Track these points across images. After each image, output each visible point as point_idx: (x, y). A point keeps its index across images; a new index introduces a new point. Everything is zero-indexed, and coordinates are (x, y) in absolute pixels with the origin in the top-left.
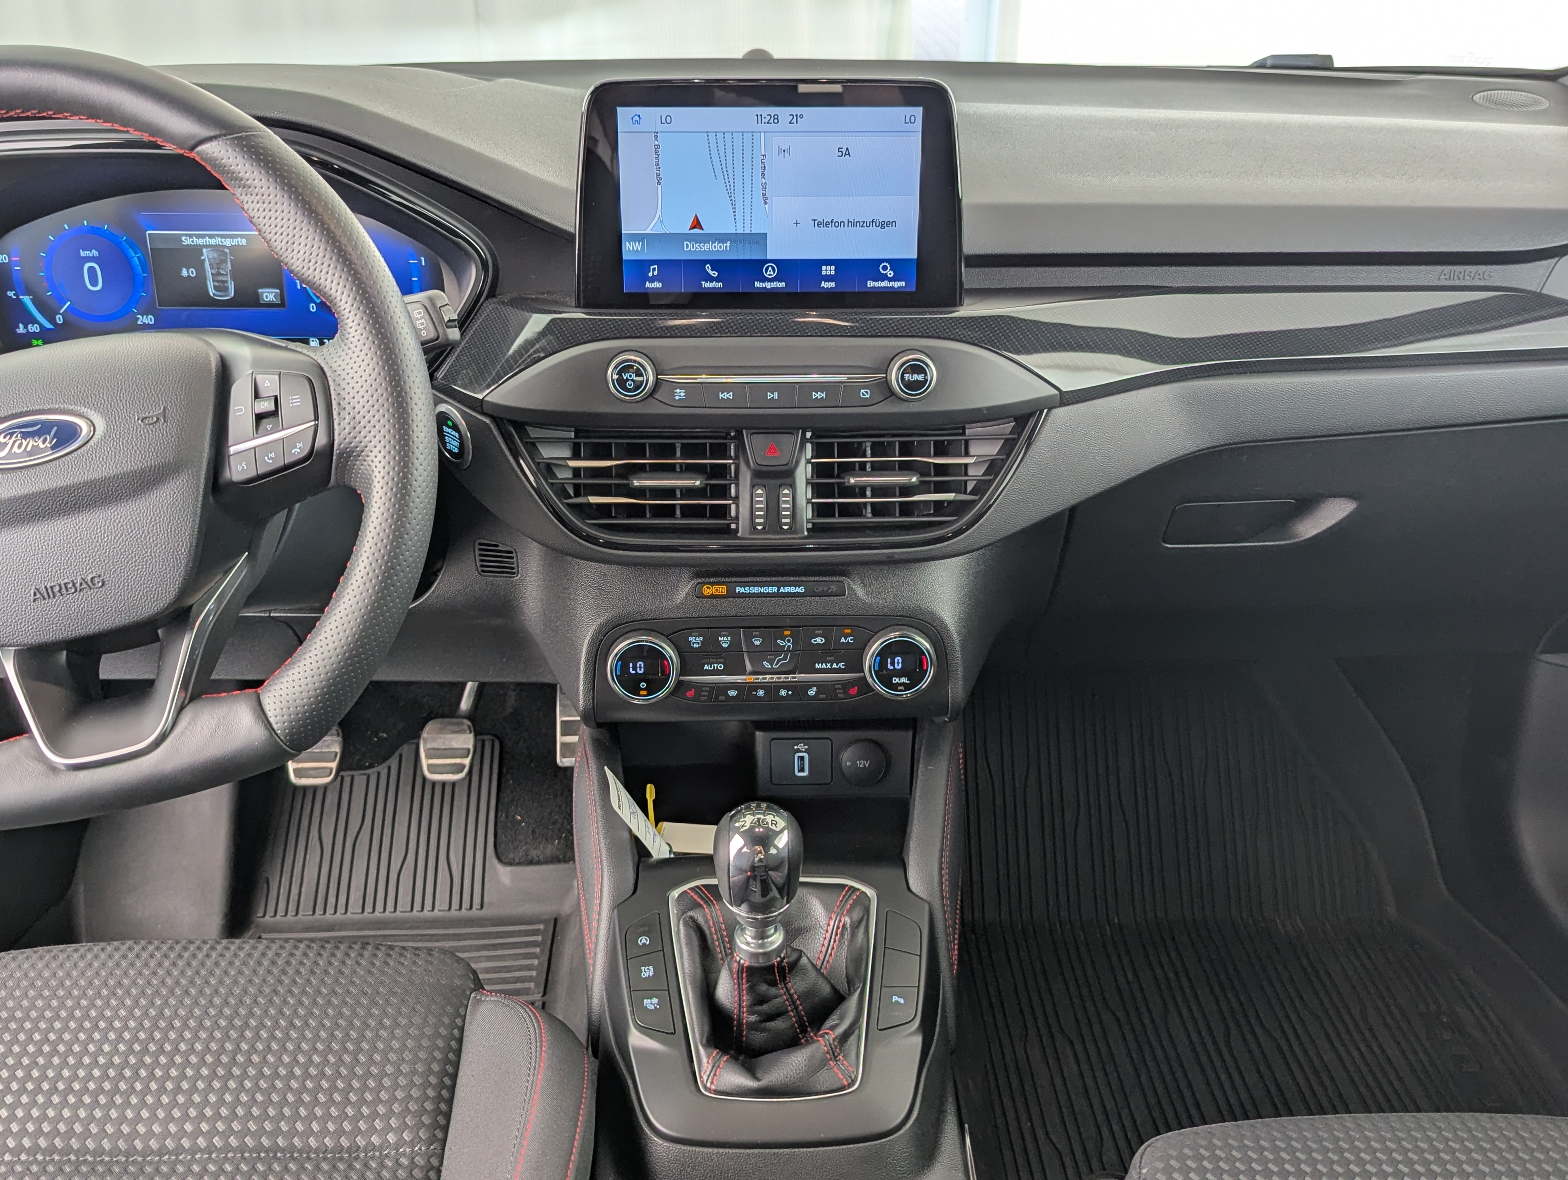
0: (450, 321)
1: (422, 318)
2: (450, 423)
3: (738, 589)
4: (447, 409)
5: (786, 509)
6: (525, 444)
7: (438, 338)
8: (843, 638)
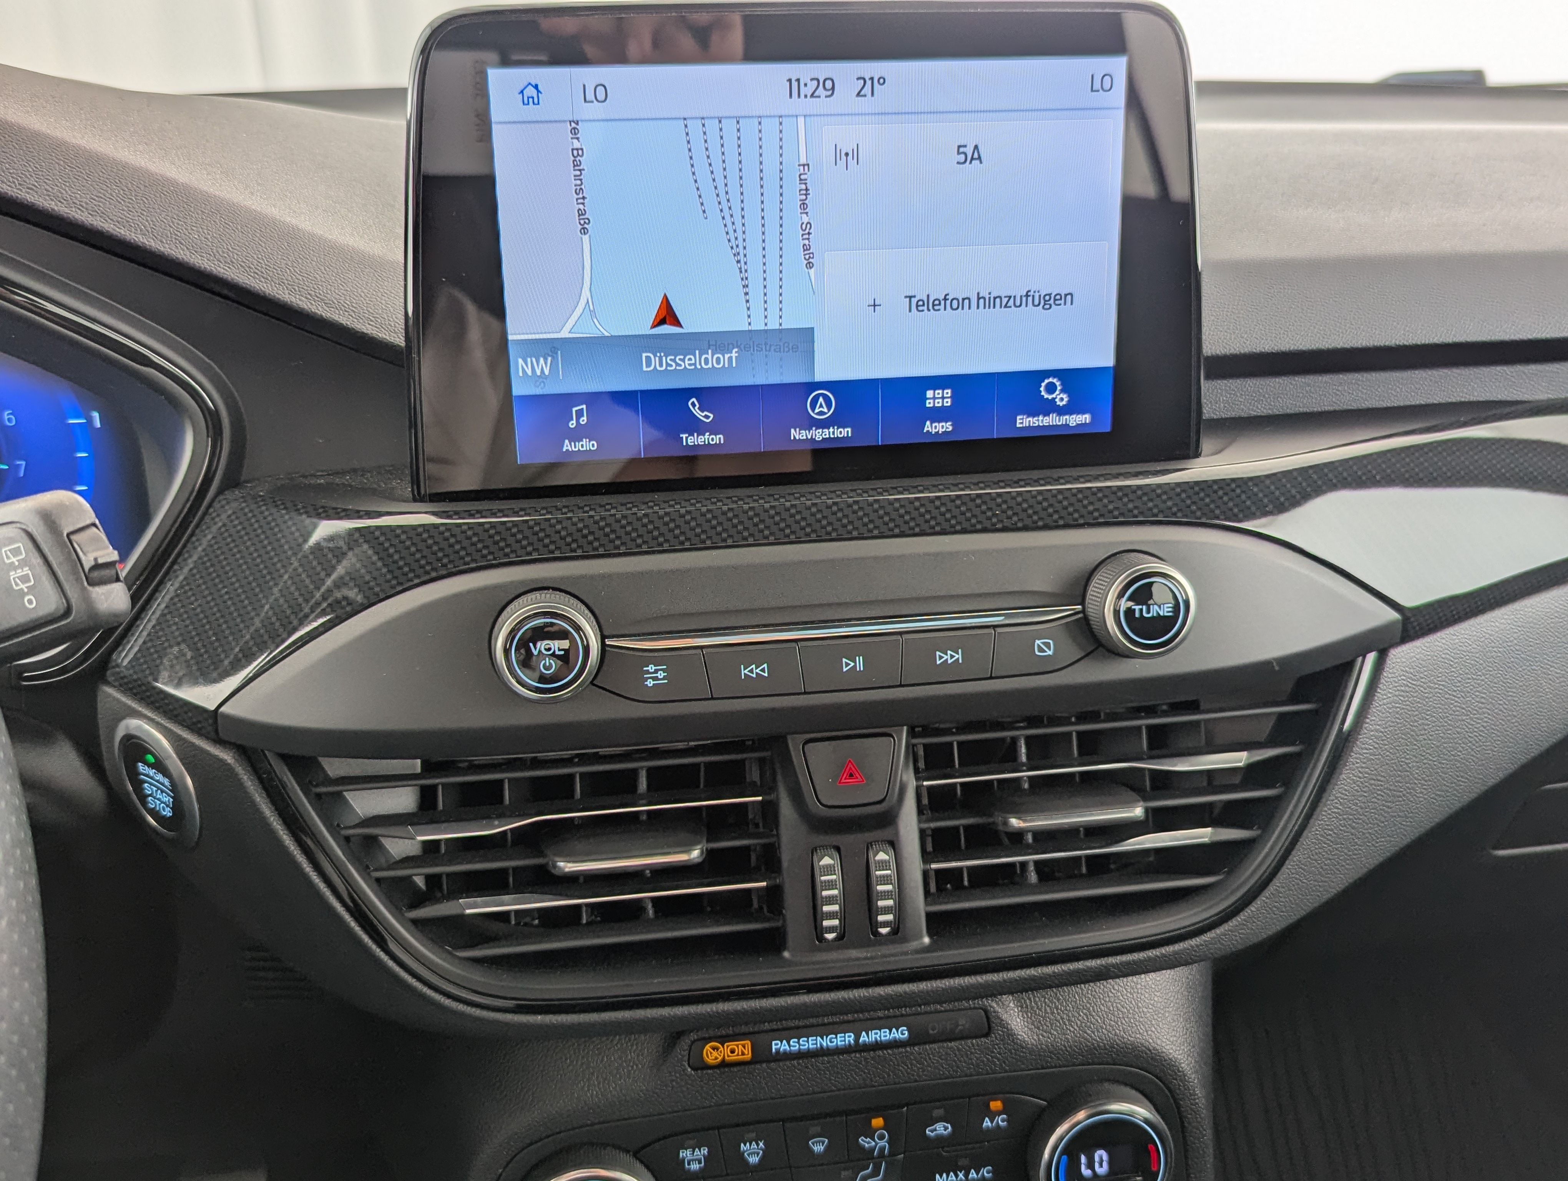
0: (97, 567)
1: (23, 563)
2: (150, 758)
3: (779, 1046)
4: (139, 728)
5: (886, 895)
6: (318, 800)
7: (68, 612)
8: (987, 1119)
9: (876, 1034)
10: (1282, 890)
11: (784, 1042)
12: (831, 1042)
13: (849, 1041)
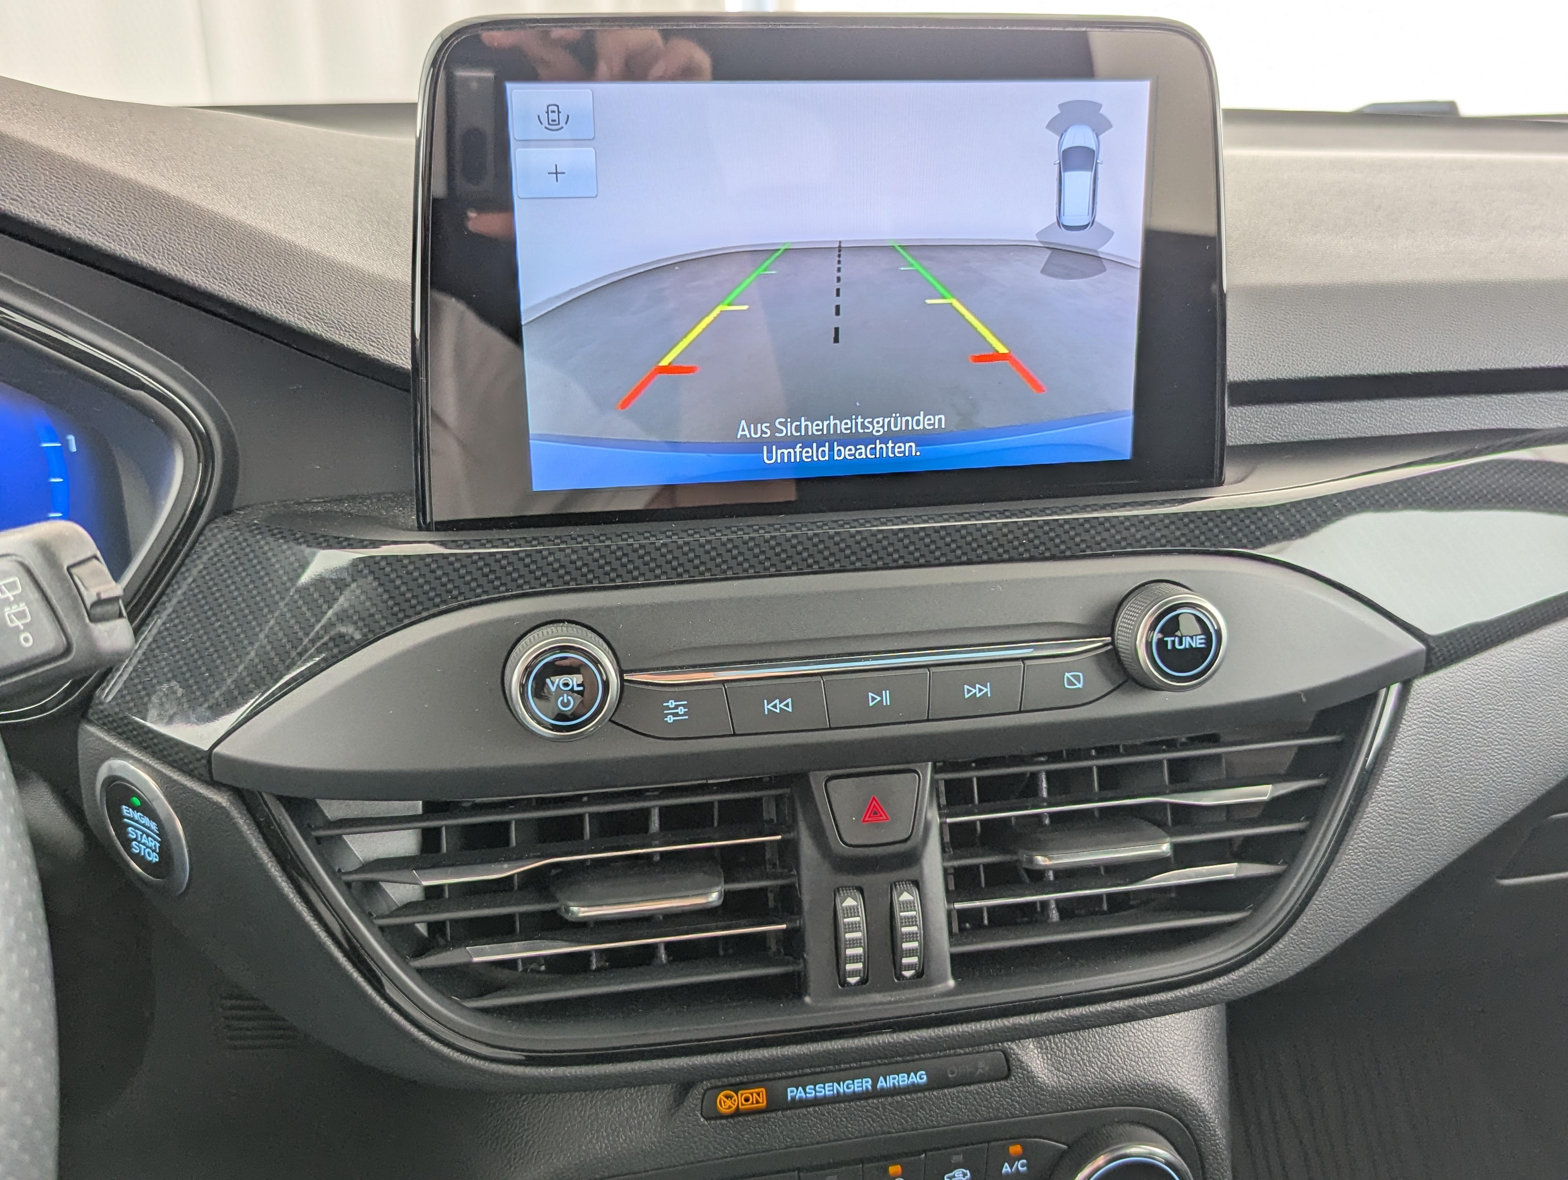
0: (99, 602)
1: (18, 599)
2: (136, 801)
3: (794, 1093)
4: (124, 768)
5: (911, 937)
6: (318, 844)
7: (68, 650)
8: (1006, 1164)
9: (894, 1079)
10: (1309, 926)
11: (800, 1088)
12: (848, 1088)
13: (867, 1087)
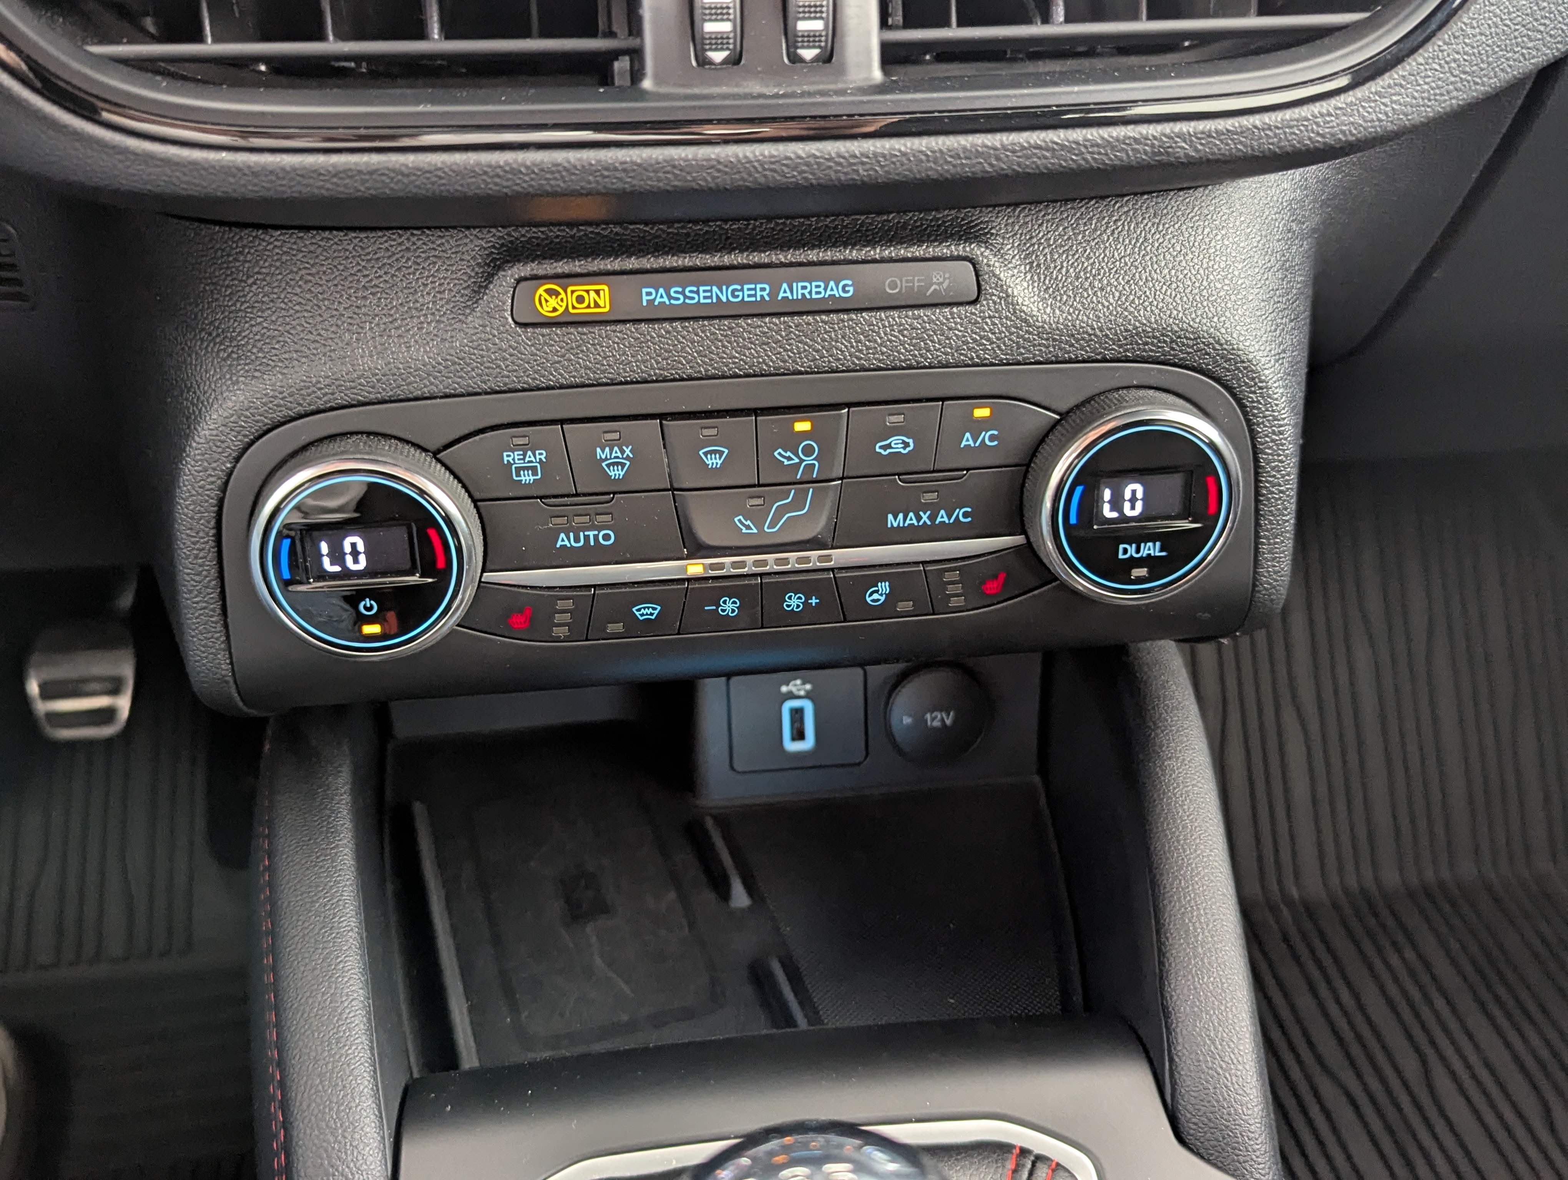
3: (647, 295)
8: (968, 435)
9: (804, 288)
11: (661, 291)
12: (734, 296)
13: (762, 296)
